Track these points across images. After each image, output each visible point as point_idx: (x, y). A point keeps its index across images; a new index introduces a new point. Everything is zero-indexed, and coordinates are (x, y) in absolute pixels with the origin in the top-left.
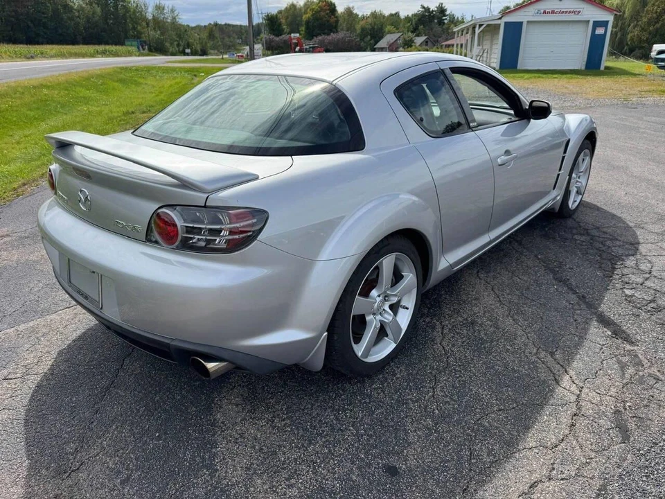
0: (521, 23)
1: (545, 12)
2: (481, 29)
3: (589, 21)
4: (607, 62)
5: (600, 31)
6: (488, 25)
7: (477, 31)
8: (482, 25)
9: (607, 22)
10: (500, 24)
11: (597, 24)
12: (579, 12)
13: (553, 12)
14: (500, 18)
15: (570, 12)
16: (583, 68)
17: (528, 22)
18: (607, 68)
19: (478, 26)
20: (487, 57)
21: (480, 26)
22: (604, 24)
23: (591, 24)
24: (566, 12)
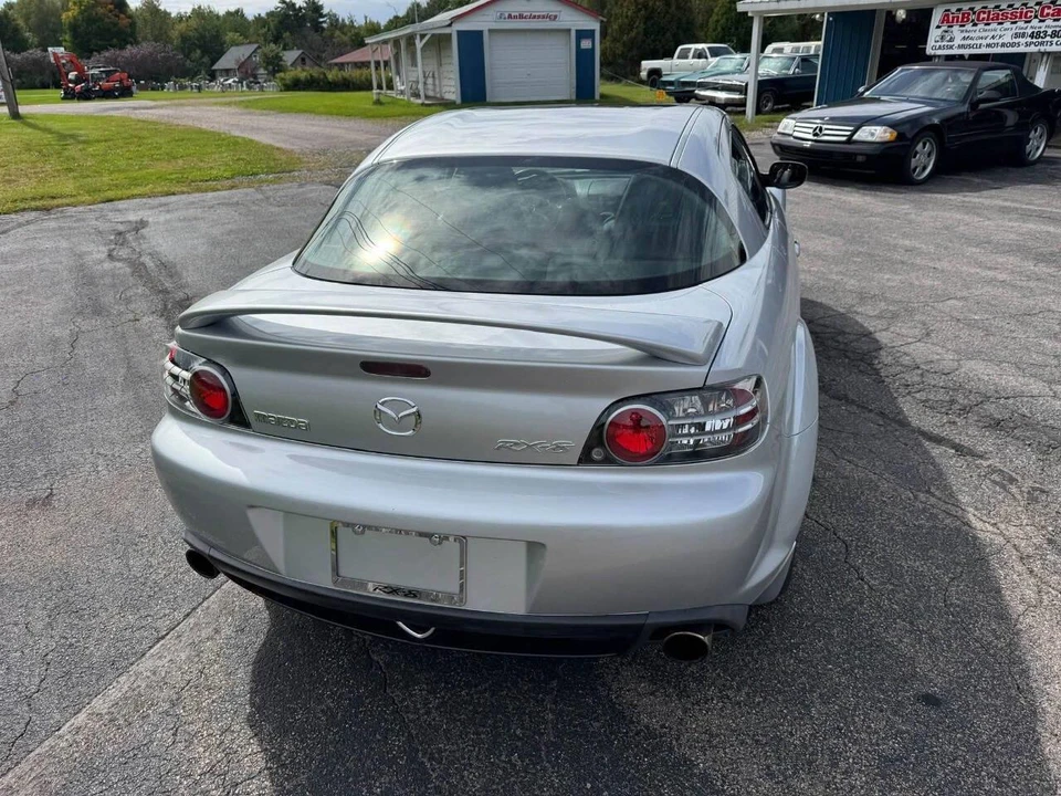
0: (480, 33)
1: (510, 17)
2: (424, 41)
3: (569, 30)
4: (602, 88)
5: (586, 44)
6: (433, 35)
7: (419, 44)
8: (425, 35)
9: (593, 31)
10: (451, 34)
11: (582, 34)
12: (556, 17)
13: (521, 17)
14: (450, 25)
15: (544, 17)
16: (574, 97)
17: (490, 31)
18: (602, 96)
19: (418, 37)
20: (434, 85)
21: (422, 36)
22: (589, 34)
23: (573, 34)
24: (539, 17)
